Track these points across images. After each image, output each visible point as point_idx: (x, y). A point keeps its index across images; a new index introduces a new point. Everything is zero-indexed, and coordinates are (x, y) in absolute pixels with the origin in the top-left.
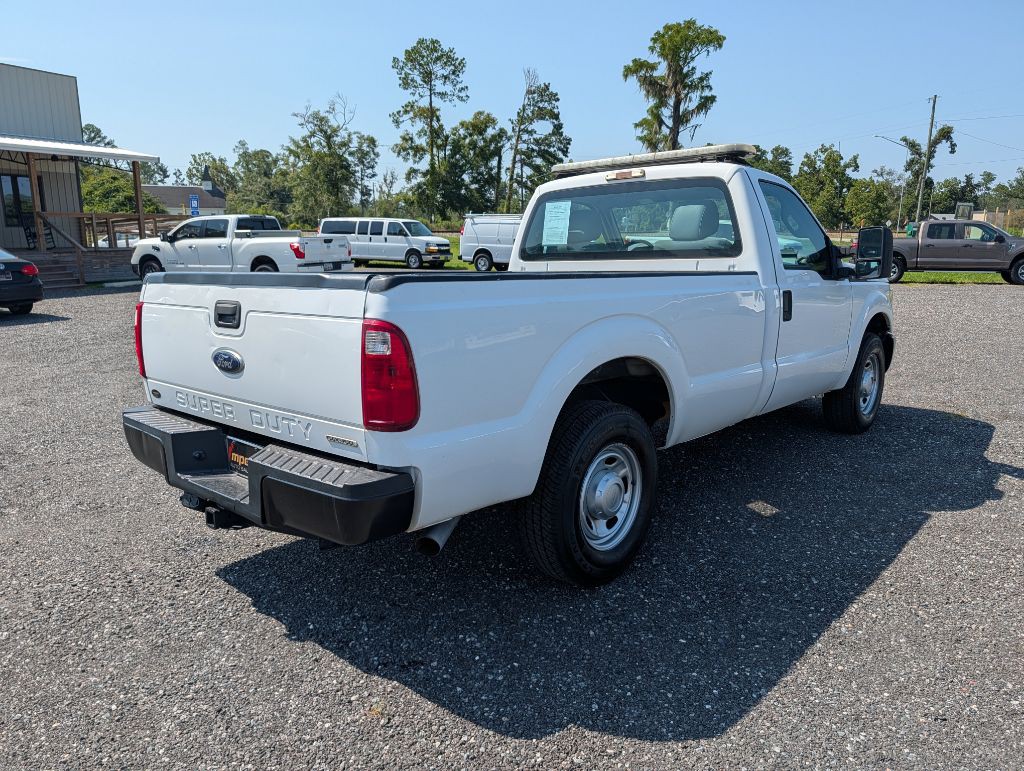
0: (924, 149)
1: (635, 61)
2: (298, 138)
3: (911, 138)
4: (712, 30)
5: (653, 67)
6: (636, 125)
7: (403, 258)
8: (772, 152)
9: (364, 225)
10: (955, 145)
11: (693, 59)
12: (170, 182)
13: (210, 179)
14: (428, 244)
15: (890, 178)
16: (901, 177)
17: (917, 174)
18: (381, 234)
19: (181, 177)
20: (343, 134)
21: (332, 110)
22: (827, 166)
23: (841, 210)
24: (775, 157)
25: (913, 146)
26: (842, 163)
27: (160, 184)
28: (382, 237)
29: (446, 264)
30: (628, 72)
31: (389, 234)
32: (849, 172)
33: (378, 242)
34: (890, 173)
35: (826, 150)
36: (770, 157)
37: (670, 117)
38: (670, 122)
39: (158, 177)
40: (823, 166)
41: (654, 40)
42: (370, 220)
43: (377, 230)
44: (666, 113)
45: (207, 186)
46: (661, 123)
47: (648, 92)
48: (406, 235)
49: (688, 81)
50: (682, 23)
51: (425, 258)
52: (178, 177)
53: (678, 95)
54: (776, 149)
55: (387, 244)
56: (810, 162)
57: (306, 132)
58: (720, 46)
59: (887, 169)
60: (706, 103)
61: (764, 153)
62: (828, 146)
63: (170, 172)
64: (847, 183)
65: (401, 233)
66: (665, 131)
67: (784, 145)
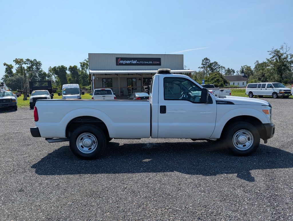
2: (269, 58)
7: (271, 95)
9: (260, 85)
12: (235, 74)
13: (244, 73)
14: (280, 90)
18: (265, 88)
19: (238, 73)
20: (285, 55)
21: (282, 48)
27: (232, 75)
28: (265, 89)
29: (289, 97)
31: (267, 87)
33: (263, 90)
39: (232, 73)
42: (262, 83)
43: (264, 86)
45: (243, 74)
48: (273, 88)
51: (278, 95)
52: (237, 73)
55: (266, 90)
57: (271, 56)
63: (235, 72)
65: (271, 87)
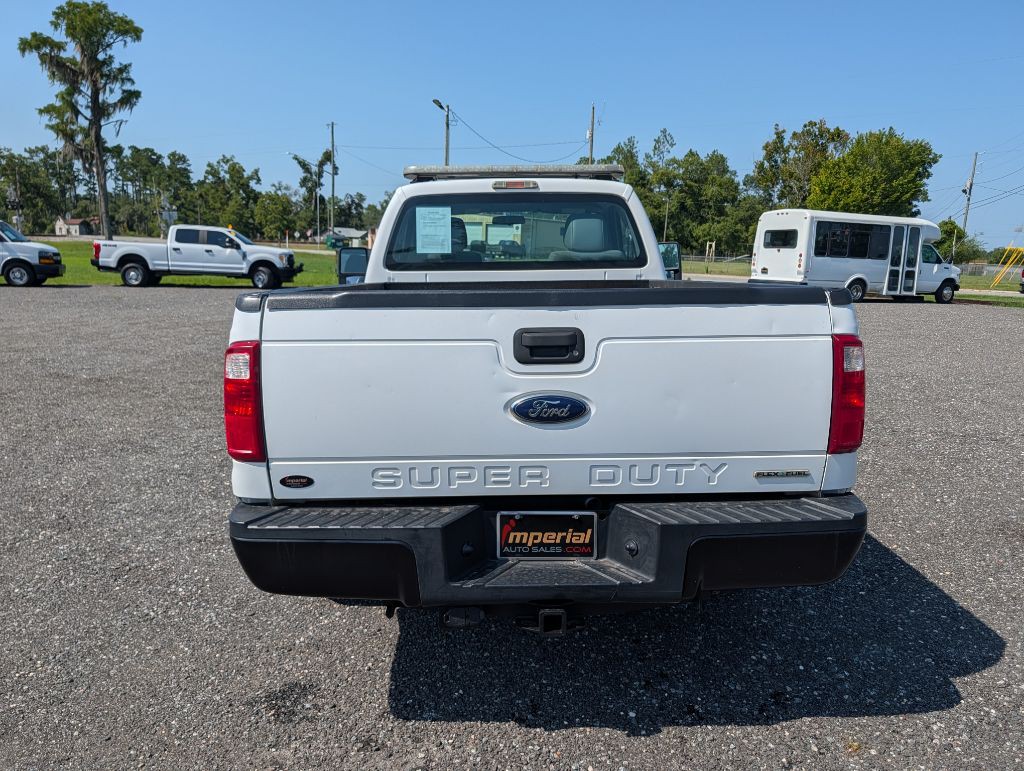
0: (314, 169)
1: (34, 35)
3: (302, 156)
4: (128, 19)
5: (60, 46)
6: (41, 112)
8: (169, 158)
10: (337, 168)
11: (109, 46)
15: (288, 193)
16: (298, 194)
17: (311, 191)
22: (231, 176)
23: (251, 221)
24: (172, 162)
25: (304, 166)
26: (246, 175)
30: (25, 46)
32: (252, 184)
34: (287, 188)
35: (228, 161)
36: (167, 162)
37: (87, 107)
38: (88, 113)
40: (227, 176)
41: (57, 15)
44: (83, 101)
46: (77, 113)
47: (53, 73)
49: (105, 70)
50: (90, 3)
53: (94, 83)
54: (173, 154)
56: (212, 171)
58: (138, 38)
59: (284, 184)
60: (130, 98)
61: (160, 157)
62: (229, 157)
64: (252, 195)
66: (83, 123)
67: (181, 151)
